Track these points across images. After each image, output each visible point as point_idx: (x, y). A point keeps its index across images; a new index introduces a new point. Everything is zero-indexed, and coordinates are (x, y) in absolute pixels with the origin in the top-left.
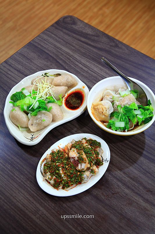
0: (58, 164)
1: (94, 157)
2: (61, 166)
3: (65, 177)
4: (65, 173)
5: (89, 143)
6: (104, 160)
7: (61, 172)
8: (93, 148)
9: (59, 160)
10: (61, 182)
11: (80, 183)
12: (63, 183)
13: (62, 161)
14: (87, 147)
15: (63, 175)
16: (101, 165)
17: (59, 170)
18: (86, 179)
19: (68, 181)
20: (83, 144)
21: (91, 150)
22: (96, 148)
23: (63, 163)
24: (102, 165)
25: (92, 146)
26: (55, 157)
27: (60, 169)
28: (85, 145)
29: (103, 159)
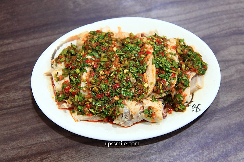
0: (89, 57)
1: (171, 84)
2: (93, 63)
3: (85, 89)
4: (90, 83)
5: (179, 51)
6: (192, 104)
7: (85, 76)
8: (184, 66)
9: (97, 51)
10: (73, 95)
11: (110, 119)
12: (76, 100)
13: (100, 55)
14: (170, 55)
15: (83, 85)
16: (179, 111)
17: (82, 70)
18: (126, 120)
19: (88, 101)
20: (166, 46)
21: (174, 67)
22: (190, 69)
23: (98, 61)
24: (182, 111)
25: (184, 61)
26: (93, 42)
27: (88, 69)
28: (169, 51)
29: (191, 102)
